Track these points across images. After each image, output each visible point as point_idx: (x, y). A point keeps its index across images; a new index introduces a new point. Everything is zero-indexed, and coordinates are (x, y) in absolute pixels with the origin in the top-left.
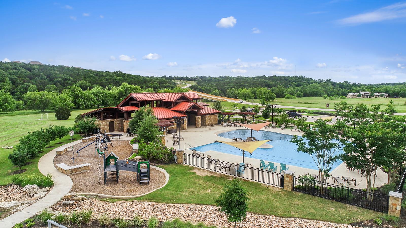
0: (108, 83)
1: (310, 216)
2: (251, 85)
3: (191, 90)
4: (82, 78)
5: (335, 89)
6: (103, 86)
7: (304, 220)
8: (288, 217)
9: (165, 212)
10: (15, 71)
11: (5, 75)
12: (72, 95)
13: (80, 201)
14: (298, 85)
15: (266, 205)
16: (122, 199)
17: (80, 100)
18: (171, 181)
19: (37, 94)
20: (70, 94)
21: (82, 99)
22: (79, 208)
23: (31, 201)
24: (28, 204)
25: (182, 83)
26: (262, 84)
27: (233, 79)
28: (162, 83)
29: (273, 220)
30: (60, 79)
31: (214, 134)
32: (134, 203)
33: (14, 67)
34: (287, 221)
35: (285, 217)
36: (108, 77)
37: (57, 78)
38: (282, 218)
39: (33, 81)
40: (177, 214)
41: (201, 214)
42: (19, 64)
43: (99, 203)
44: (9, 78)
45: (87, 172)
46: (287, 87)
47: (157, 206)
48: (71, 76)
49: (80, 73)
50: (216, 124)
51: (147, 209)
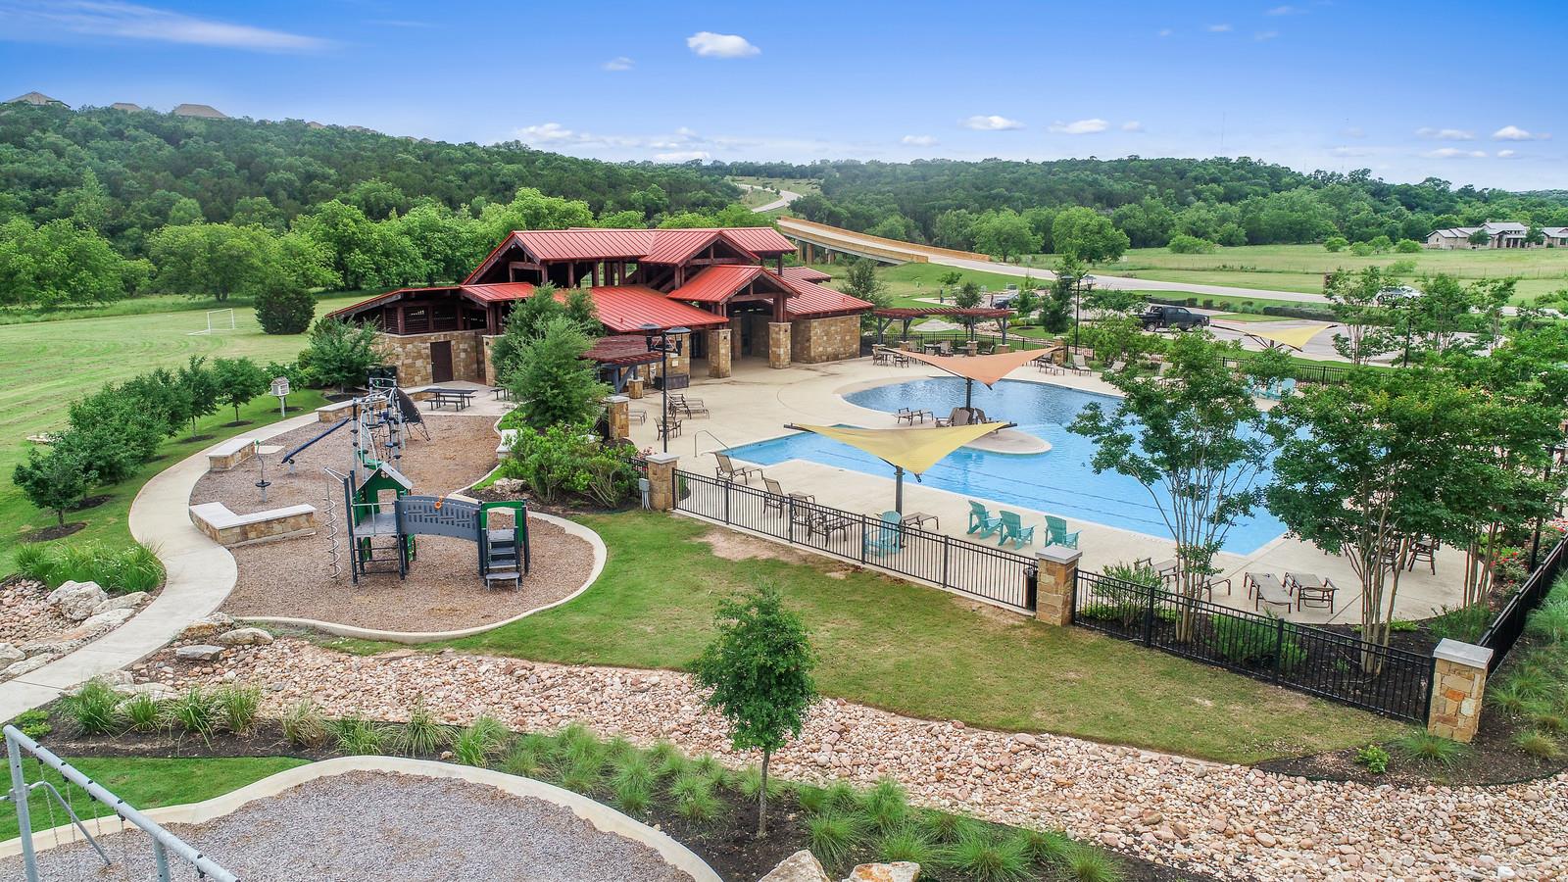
0: (473, 192)
1: (1105, 728)
2: (1036, 197)
3: (794, 216)
4: (370, 169)
5: (1382, 211)
6: (453, 204)
7: (1079, 742)
8: (1015, 731)
9: (548, 698)
10: (118, 143)
11: (82, 159)
12: (327, 237)
13: (247, 647)
14: (1228, 198)
15: (943, 681)
16: (402, 644)
17: (357, 256)
18: (608, 575)
19: (196, 234)
20: (320, 233)
21: (368, 251)
22: (238, 671)
23: (63, 644)
24: (50, 656)
25: (761, 188)
26: (1082, 190)
27: (967, 172)
28: (681, 191)
29: (954, 738)
30: (288, 175)
31: (835, 392)
32: (440, 661)
33: (113, 130)
34: (1010, 746)
35: (1004, 730)
36: (471, 167)
37: (276, 171)
38: (990, 735)
39: (189, 184)
40: (593, 704)
41: (683, 709)
42: (132, 115)
43: (312, 658)
44: (99, 172)
45: (303, 538)
46: (1184, 203)
47: (523, 672)
48: (327, 161)
49: (364, 149)
50: (852, 356)
51: (484, 684)
